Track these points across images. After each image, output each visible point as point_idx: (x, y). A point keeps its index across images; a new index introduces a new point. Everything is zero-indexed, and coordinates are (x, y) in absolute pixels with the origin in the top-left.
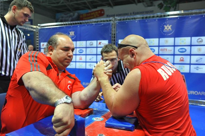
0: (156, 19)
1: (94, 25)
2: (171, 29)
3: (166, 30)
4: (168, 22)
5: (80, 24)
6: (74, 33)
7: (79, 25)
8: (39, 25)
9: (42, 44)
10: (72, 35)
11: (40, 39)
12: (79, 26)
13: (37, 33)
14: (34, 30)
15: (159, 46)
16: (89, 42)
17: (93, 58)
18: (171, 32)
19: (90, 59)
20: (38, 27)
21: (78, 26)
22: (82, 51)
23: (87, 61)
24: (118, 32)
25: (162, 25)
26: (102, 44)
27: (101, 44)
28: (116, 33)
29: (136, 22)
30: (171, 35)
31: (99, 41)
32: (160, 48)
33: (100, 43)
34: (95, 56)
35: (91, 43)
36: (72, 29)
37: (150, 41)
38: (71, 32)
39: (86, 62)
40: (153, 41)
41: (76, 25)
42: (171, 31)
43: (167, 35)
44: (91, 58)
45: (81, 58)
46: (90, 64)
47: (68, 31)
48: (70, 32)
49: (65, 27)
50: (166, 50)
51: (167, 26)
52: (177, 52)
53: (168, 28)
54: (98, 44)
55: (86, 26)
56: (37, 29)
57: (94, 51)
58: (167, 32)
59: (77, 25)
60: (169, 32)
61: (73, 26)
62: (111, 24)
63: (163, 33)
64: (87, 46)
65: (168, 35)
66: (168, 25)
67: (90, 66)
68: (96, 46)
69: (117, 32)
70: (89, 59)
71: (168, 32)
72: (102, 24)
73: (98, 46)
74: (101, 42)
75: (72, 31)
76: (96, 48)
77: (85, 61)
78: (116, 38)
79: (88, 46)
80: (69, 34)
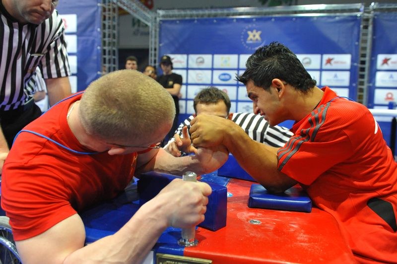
6: (261, 36)
26: (337, 62)
27: (332, 62)
31: (326, 57)
33: (329, 61)
35: (307, 60)
38: (252, 31)
47: (244, 30)
48: (249, 33)
49: (235, 21)
54: (324, 62)
68: (318, 67)
69: (375, 37)
72: (335, 17)
73: (324, 67)
74: (332, 59)
75: (254, 31)
76: (318, 73)
78: (373, 50)
80: (247, 36)
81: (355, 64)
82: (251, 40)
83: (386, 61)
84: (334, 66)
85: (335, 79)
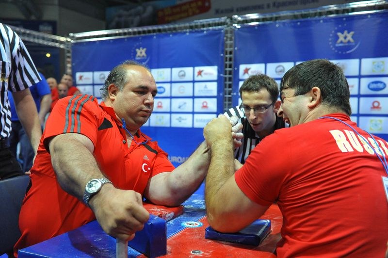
0: (320, 20)
1: (187, 34)
2: (352, 40)
3: (341, 42)
4: (345, 25)
5: (158, 33)
6: (146, 52)
7: (156, 35)
8: (71, 35)
9: (78, 75)
10: (141, 55)
11: (74, 64)
12: (155, 37)
13: (69, 52)
14: (62, 46)
16: (176, 70)
17: (185, 103)
19: (180, 107)
20: (69, 40)
21: (153, 36)
22: (162, 90)
23: (173, 110)
24: (239, 49)
25: (333, 32)
26: (206, 74)
27: (202, 74)
28: (235, 51)
29: (277, 25)
30: (352, 53)
31: (197, 69)
33: (200, 73)
34: (191, 100)
35: (182, 73)
36: (141, 43)
38: (139, 49)
39: (171, 113)
41: (150, 34)
42: (354, 44)
43: (344, 53)
44: (181, 104)
45: (160, 104)
46: (180, 118)
48: (137, 50)
49: (126, 40)
51: (343, 33)
53: (345, 38)
54: (196, 74)
56: (68, 43)
57: (187, 89)
58: (343, 47)
59: (152, 34)
61: (144, 38)
62: (222, 31)
63: (335, 49)
64: (173, 80)
66: (346, 32)
67: (180, 121)
68: (191, 79)
69: (236, 48)
70: (177, 106)
71: (345, 46)
72: (203, 31)
73: (197, 79)
74: (202, 71)
75: (141, 48)
76: (191, 84)
77: (168, 110)
78: (235, 60)
79: (175, 78)
80: (135, 53)
81: (222, 75)
82: (139, 57)
83: (246, 71)
84: (204, 78)
85: (206, 89)
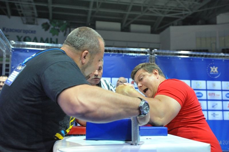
0: (201, 59)
1: (123, 56)
2: (217, 71)
3: (212, 72)
15: (207, 90)
18: (218, 75)
25: (208, 66)
30: (217, 78)
32: (208, 92)
37: (197, 83)
40: (200, 84)
42: (218, 73)
50: (214, 95)
52: (225, 98)
53: (214, 70)
55: (111, 55)
60: (216, 74)
65: (215, 78)
